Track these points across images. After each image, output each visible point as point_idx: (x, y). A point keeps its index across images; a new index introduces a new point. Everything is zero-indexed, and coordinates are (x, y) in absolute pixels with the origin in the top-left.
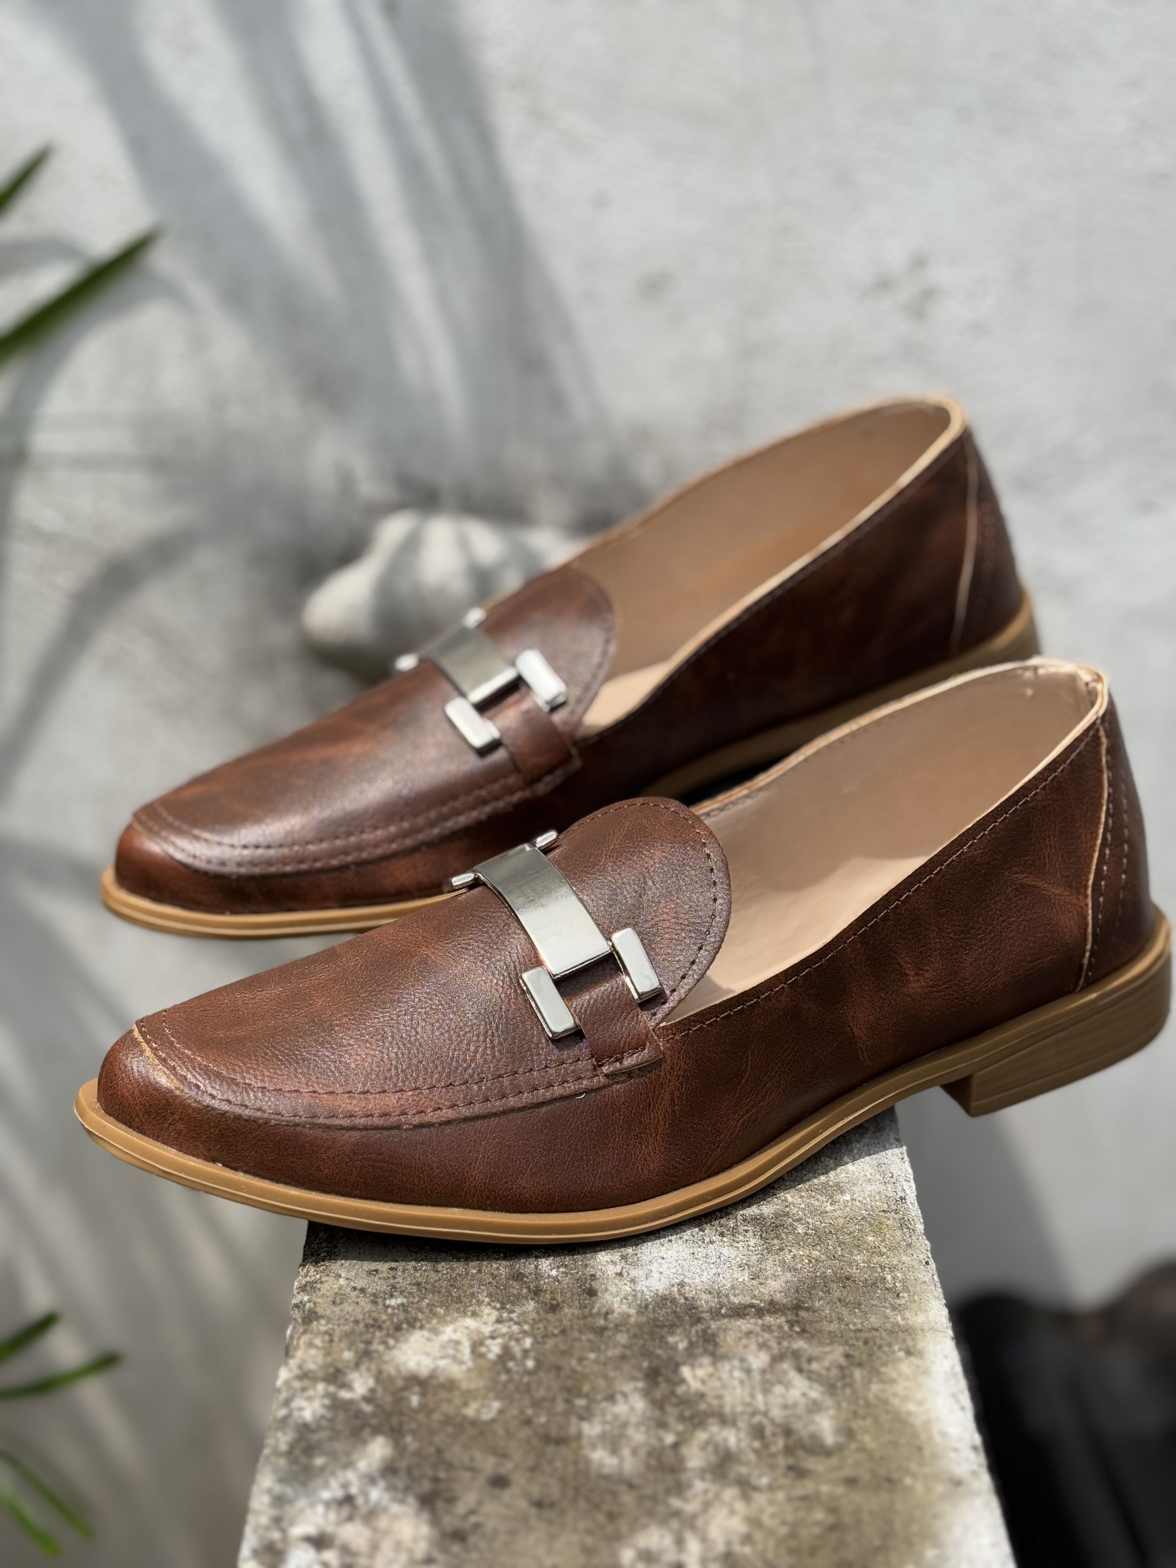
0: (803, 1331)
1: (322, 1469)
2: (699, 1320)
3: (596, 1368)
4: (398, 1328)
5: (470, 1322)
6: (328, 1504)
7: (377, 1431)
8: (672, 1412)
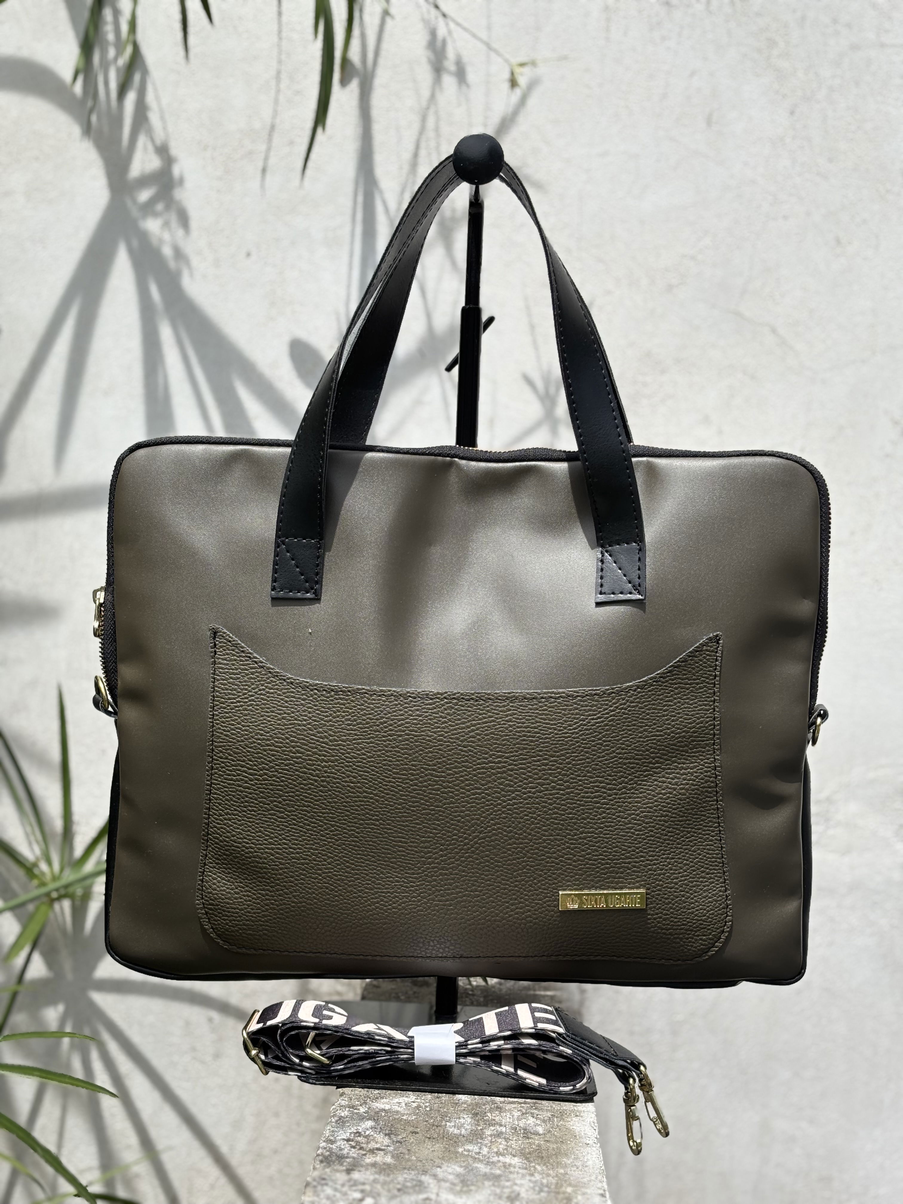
0: (536, 1108)
1: (349, 1126)
2: (496, 1103)
3: (453, 1111)
4: (377, 1098)
5: (406, 1099)
6: (351, 1133)
7: (368, 1119)
8: (481, 1123)
